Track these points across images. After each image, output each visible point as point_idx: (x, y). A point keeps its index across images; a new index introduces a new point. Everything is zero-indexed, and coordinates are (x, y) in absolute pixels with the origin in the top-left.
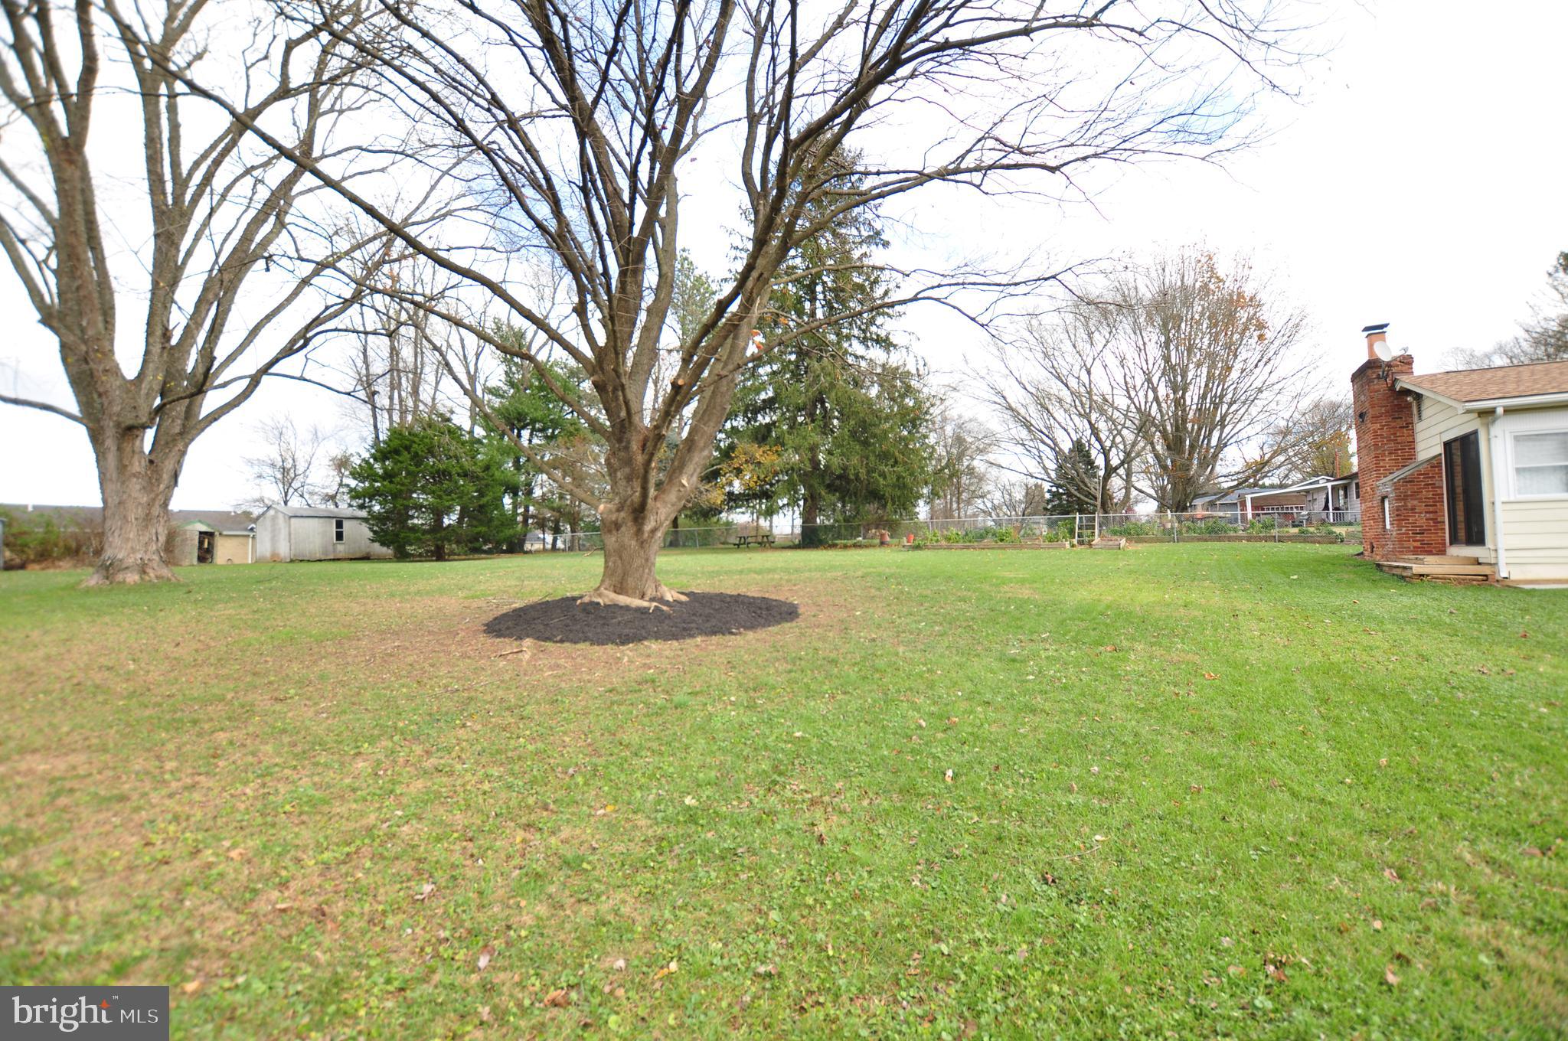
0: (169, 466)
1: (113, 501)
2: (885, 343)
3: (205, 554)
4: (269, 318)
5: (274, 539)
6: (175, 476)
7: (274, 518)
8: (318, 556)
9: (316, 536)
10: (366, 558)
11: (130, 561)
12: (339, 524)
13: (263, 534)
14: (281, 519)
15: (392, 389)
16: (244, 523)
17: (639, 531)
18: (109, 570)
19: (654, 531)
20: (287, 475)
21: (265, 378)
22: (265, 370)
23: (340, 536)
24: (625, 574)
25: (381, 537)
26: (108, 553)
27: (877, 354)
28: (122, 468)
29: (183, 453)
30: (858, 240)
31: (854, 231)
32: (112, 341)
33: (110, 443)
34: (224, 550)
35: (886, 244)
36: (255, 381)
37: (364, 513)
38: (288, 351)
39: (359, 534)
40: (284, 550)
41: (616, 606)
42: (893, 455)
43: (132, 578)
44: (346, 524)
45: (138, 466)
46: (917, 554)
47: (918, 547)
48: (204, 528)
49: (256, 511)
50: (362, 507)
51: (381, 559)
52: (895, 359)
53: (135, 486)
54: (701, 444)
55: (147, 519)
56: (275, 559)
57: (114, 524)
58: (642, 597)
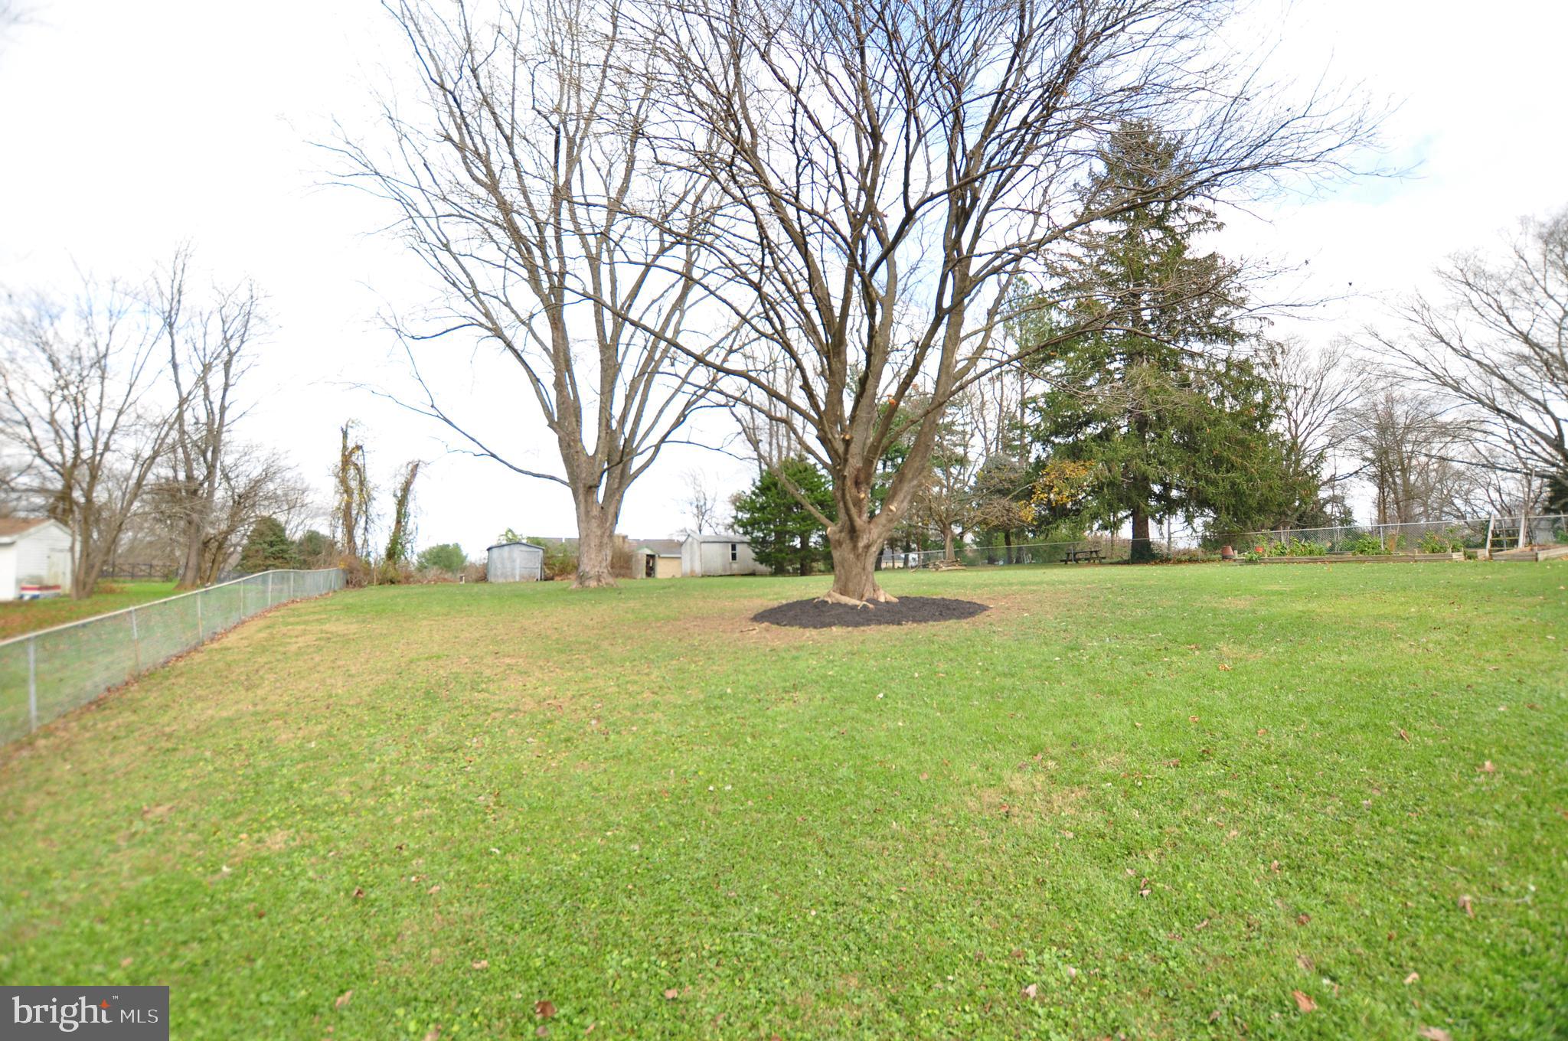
0: (612, 510)
1: (584, 534)
2: (1229, 335)
3: (650, 571)
4: (668, 402)
5: (692, 560)
6: (616, 516)
7: (692, 544)
8: (720, 572)
9: (718, 556)
10: (753, 574)
11: (592, 573)
12: (734, 548)
13: (685, 554)
14: (696, 546)
15: (771, 436)
16: (673, 547)
17: (855, 547)
18: (582, 578)
19: (868, 547)
20: (701, 512)
21: (663, 445)
22: (663, 440)
23: (734, 557)
24: (847, 579)
25: (762, 558)
26: (582, 568)
27: (1220, 350)
28: (587, 513)
29: (620, 501)
30: (1185, 229)
31: (1179, 222)
32: (580, 433)
33: (581, 497)
34: (663, 569)
35: (1220, 226)
36: (657, 448)
37: (747, 538)
38: (677, 424)
39: (746, 553)
40: (698, 569)
41: (839, 604)
42: (1228, 460)
43: (593, 584)
44: (739, 547)
45: (595, 512)
46: (1249, 568)
47: (1251, 561)
48: (649, 552)
49: (682, 539)
50: (746, 533)
51: (762, 575)
52: (1242, 350)
53: (594, 523)
54: (910, 476)
55: (601, 546)
56: (693, 575)
57: (584, 549)
58: (861, 598)
